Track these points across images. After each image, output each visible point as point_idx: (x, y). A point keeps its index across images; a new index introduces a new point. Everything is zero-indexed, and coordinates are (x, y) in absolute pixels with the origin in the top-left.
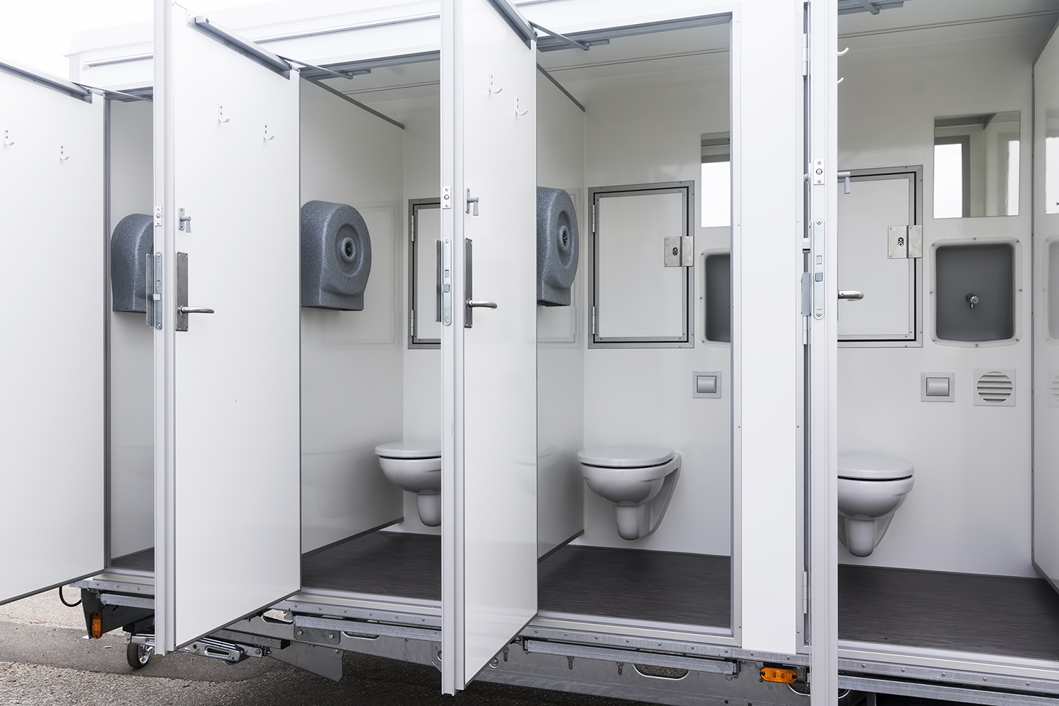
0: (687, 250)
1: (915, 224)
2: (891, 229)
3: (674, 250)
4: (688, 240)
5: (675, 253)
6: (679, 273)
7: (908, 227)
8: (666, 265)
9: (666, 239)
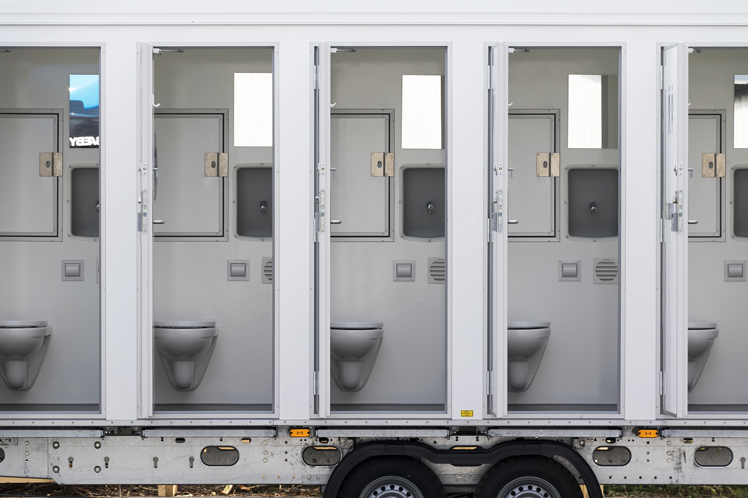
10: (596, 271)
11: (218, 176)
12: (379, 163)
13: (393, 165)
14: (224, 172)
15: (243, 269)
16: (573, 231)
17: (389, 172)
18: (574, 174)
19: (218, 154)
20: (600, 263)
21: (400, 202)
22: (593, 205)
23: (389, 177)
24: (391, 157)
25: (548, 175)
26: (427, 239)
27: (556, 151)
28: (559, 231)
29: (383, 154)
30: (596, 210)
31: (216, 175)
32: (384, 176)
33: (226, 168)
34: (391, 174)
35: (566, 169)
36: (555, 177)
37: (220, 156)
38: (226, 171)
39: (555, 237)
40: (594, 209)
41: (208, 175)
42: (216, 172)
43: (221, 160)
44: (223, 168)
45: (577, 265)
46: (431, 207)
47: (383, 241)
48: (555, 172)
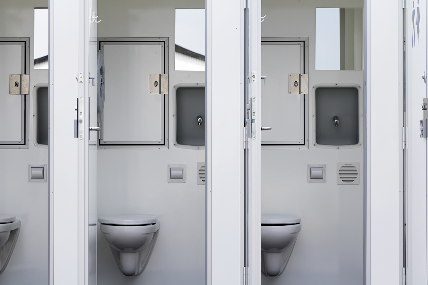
0: (25, 83)
1: (164, 73)
2: (151, 76)
3: (16, 83)
4: (25, 77)
5: (17, 85)
6: (19, 99)
7: (160, 75)
8: (11, 93)
9: (11, 76)
10: (339, 174)
11: (21, 93)
12: (156, 83)
13: (167, 84)
14: (25, 91)
15: (41, 172)
16: (320, 139)
17: (164, 91)
18: (320, 91)
19: (21, 75)
20: (343, 167)
21: (173, 116)
22: (336, 118)
23: (164, 95)
24: (166, 78)
25: (298, 92)
26: (196, 147)
27: (305, 73)
28: (308, 140)
29: (159, 75)
30: (338, 123)
31: (19, 93)
32: (160, 93)
33: (27, 87)
34: (166, 92)
35: (314, 87)
36: (304, 95)
37: (23, 77)
38: (27, 89)
39: (304, 145)
40: (337, 122)
41: (12, 93)
42: (19, 90)
43: (23, 81)
44: (25, 88)
45: (323, 169)
46: (200, 120)
47: (159, 149)
48: (304, 90)
